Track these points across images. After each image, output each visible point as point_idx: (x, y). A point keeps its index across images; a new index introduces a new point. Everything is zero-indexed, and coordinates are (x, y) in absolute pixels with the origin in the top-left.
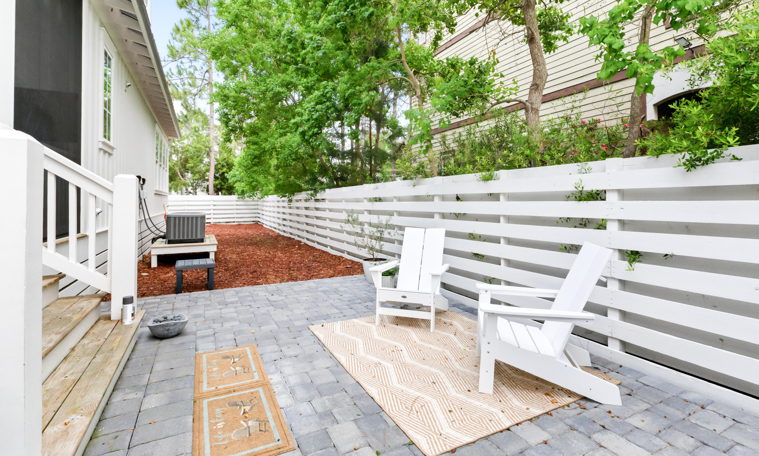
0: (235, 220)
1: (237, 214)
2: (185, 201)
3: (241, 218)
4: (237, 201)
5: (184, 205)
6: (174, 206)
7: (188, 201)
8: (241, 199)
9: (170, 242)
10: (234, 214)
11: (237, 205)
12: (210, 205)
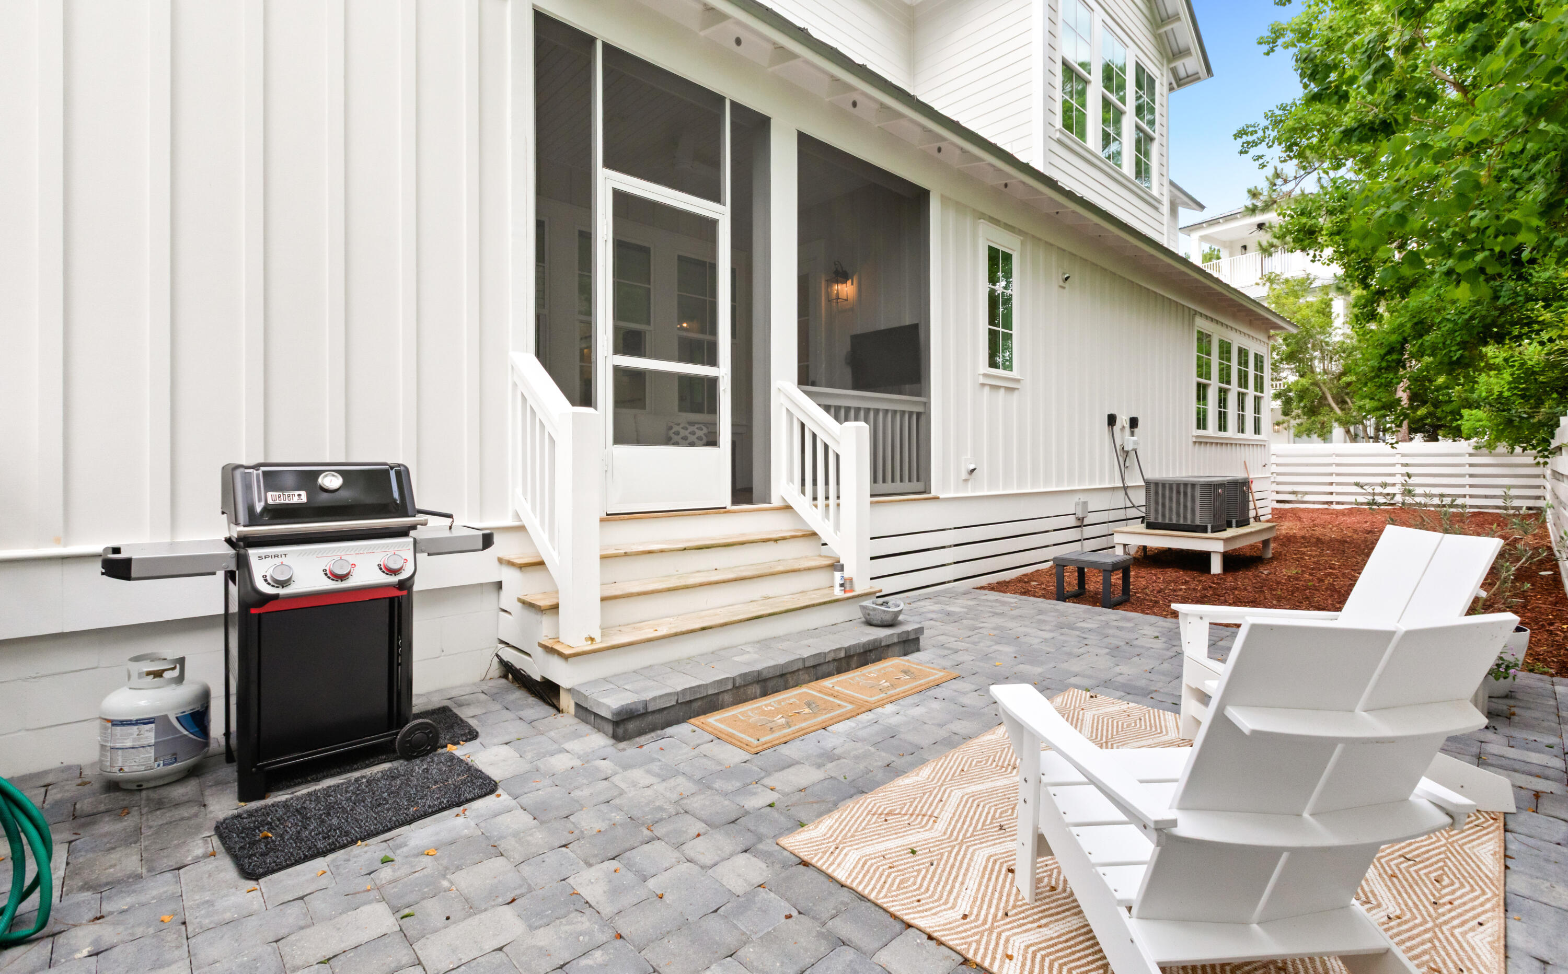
0: (1468, 501)
1: (1471, 486)
2: (1330, 455)
3: (1486, 497)
4: (1471, 455)
5: (1330, 465)
6: (1307, 465)
7: (1337, 455)
8: (1485, 451)
9: (1150, 526)
10: (1464, 486)
11: (1471, 465)
12: (1394, 465)
